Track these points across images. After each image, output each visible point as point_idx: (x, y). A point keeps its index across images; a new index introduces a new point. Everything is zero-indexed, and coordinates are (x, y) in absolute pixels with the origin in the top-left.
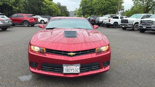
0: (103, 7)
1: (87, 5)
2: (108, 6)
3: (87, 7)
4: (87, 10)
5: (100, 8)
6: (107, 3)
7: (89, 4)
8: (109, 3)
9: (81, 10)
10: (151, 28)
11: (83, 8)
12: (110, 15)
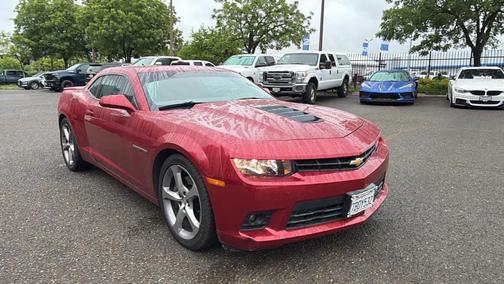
0: (120, 30)
1: (47, 23)
2: (135, 28)
3: (49, 30)
4: (51, 41)
5: (110, 36)
6: (132, 21)
7: (55, 18)
8: (137, 20)
9: (26, 40)
10: (291, 89)
11: (33, 33)
12: (157, 58)
